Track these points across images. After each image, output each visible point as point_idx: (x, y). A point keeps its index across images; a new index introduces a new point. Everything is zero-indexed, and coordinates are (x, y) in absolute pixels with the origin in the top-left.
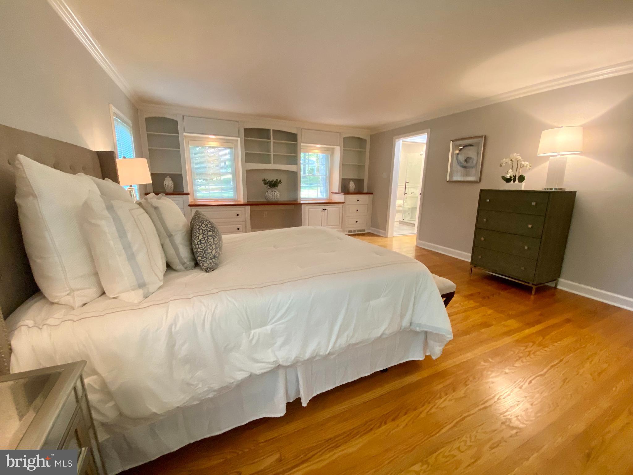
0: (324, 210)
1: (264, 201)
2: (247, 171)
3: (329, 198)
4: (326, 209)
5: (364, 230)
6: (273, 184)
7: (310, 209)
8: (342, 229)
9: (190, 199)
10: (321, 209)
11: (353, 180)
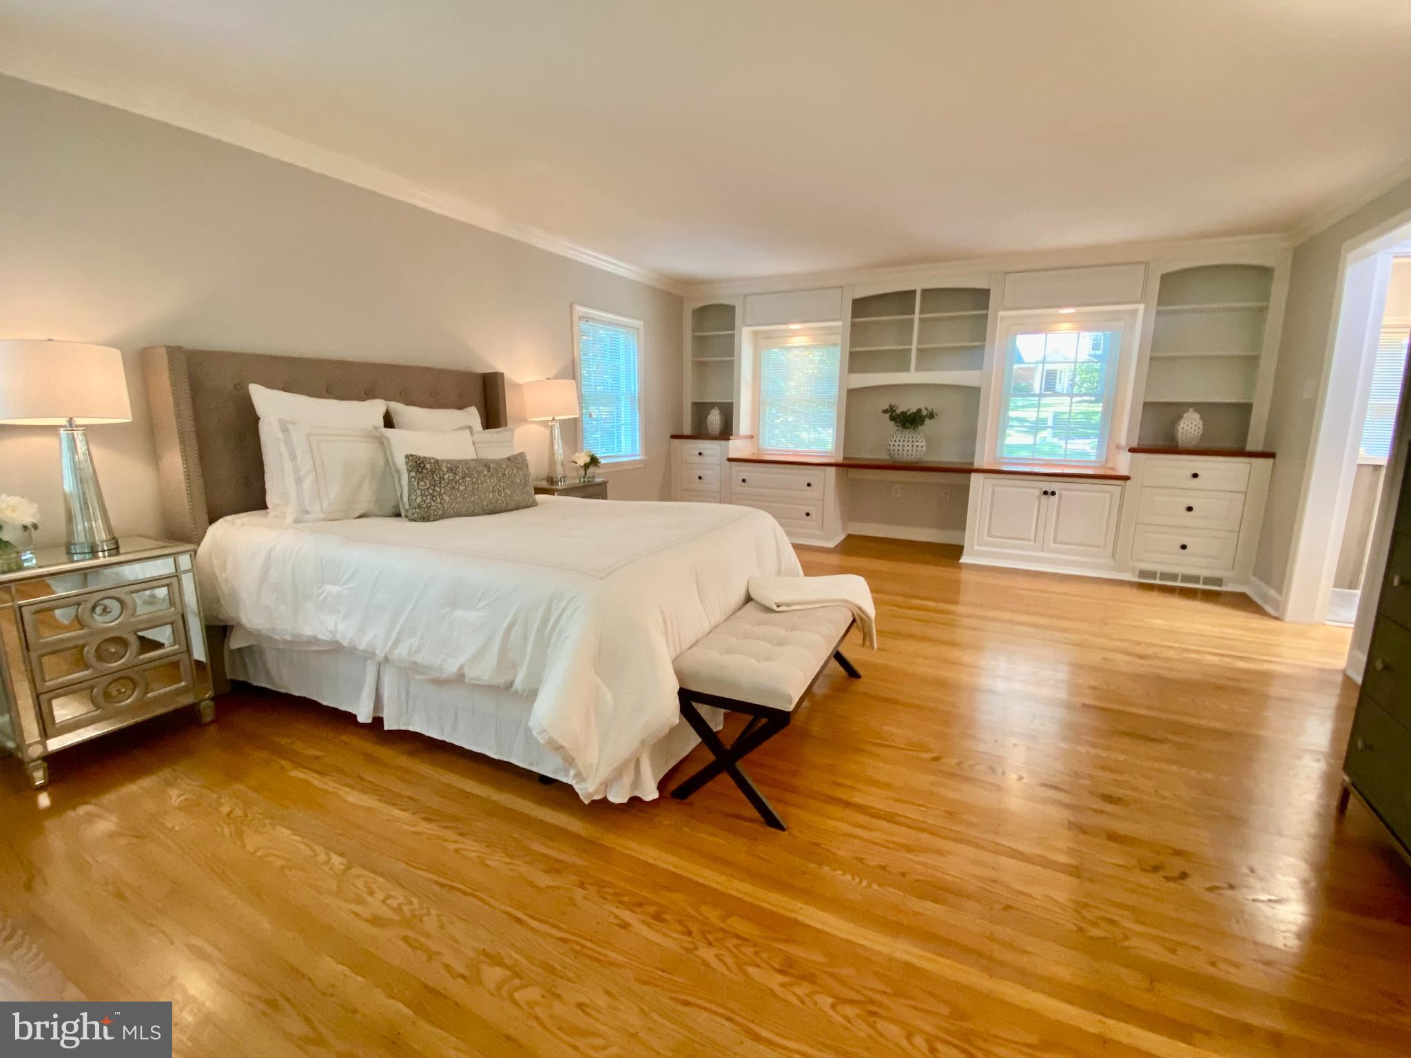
0: (1045, 493)
1: (884, 460)
2: (850, 392)
3: (1107, 460)
4: (1053, 493)
5: (1219, 581)
6: (910, 421)
7: (997, 489)
8: (1115, 560)
9: (737, 447)
10: (1037, 492)
11: (1199, 407)
